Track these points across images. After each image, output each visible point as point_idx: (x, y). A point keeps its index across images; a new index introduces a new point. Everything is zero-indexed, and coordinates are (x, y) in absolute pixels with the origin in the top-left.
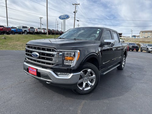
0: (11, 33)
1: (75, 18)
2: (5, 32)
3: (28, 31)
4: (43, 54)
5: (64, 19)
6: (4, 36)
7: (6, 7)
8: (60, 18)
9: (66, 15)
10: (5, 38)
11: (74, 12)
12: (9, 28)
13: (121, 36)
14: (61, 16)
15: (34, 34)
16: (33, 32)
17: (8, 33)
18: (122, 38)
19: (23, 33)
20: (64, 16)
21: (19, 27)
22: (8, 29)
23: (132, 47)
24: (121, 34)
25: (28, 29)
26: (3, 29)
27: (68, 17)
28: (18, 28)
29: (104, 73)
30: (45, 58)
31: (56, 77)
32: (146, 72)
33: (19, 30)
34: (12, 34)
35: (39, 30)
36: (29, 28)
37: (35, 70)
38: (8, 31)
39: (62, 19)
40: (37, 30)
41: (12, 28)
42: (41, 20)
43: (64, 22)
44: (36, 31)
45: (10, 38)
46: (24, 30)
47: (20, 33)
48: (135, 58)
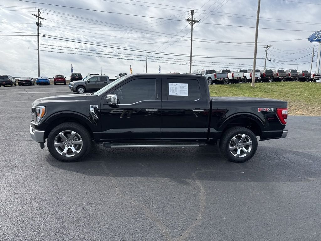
39: (318, 41)
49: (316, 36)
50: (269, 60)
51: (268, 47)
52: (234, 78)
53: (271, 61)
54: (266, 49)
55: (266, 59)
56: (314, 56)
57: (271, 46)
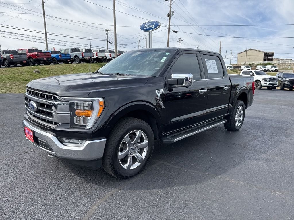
0: (51, 62)
1: (169, 26)
2: (41, 60)
3: (81, 57)
4: (43, 105)
5: (149, 29)
6: (38, 69)
7: (44, 15)
8: (142, 28)
9: (154, 22)
10: (39, 72)
11: (168, 15)
12: (47, 54)
13: (272, 60)
14: (144, 24)
15: (93, 62)
16: (91, 58)
17: (46, 63)
18: (274, 62)
19: (72, 61)
20: (150, 25)
21: (65, 50)
22: (45, 55)
23: (288, 81)
24: (272, 55)
25: (81, 52)
26: (36, 55)
27: (157, 25)
28: (63, 52)
29: (175, 140)
30: (45, 111)
31: (60, 147)
32: (289, 135)
33: (64, 57)
34: (52, 64)
35: (100, 55)
36: (84, 51)
37: (31, 133)
38: (45, 59)
39: (147, 29)
40: (97, 54)
41: (53, 52)
42: (107, 34)
43: (151, 37)
44: (95, 57)
45: (47, 71)
46: (74, 56)
47: (67, 62)
48: (283, 107)
49: (145, 26)
50: (110, 43)
51: (108, 30)
52: (98, 57)
53: (111, 43)
54: (106, 32)
55: (107, 41)
56: (140, 42)
57: (110, 30)
